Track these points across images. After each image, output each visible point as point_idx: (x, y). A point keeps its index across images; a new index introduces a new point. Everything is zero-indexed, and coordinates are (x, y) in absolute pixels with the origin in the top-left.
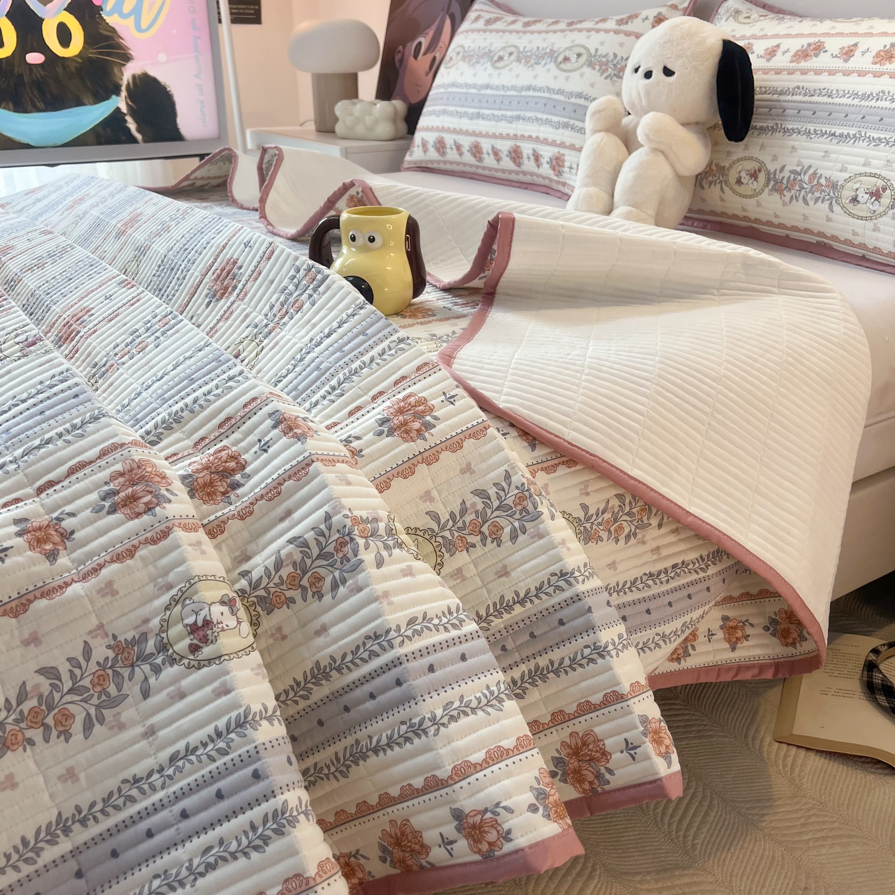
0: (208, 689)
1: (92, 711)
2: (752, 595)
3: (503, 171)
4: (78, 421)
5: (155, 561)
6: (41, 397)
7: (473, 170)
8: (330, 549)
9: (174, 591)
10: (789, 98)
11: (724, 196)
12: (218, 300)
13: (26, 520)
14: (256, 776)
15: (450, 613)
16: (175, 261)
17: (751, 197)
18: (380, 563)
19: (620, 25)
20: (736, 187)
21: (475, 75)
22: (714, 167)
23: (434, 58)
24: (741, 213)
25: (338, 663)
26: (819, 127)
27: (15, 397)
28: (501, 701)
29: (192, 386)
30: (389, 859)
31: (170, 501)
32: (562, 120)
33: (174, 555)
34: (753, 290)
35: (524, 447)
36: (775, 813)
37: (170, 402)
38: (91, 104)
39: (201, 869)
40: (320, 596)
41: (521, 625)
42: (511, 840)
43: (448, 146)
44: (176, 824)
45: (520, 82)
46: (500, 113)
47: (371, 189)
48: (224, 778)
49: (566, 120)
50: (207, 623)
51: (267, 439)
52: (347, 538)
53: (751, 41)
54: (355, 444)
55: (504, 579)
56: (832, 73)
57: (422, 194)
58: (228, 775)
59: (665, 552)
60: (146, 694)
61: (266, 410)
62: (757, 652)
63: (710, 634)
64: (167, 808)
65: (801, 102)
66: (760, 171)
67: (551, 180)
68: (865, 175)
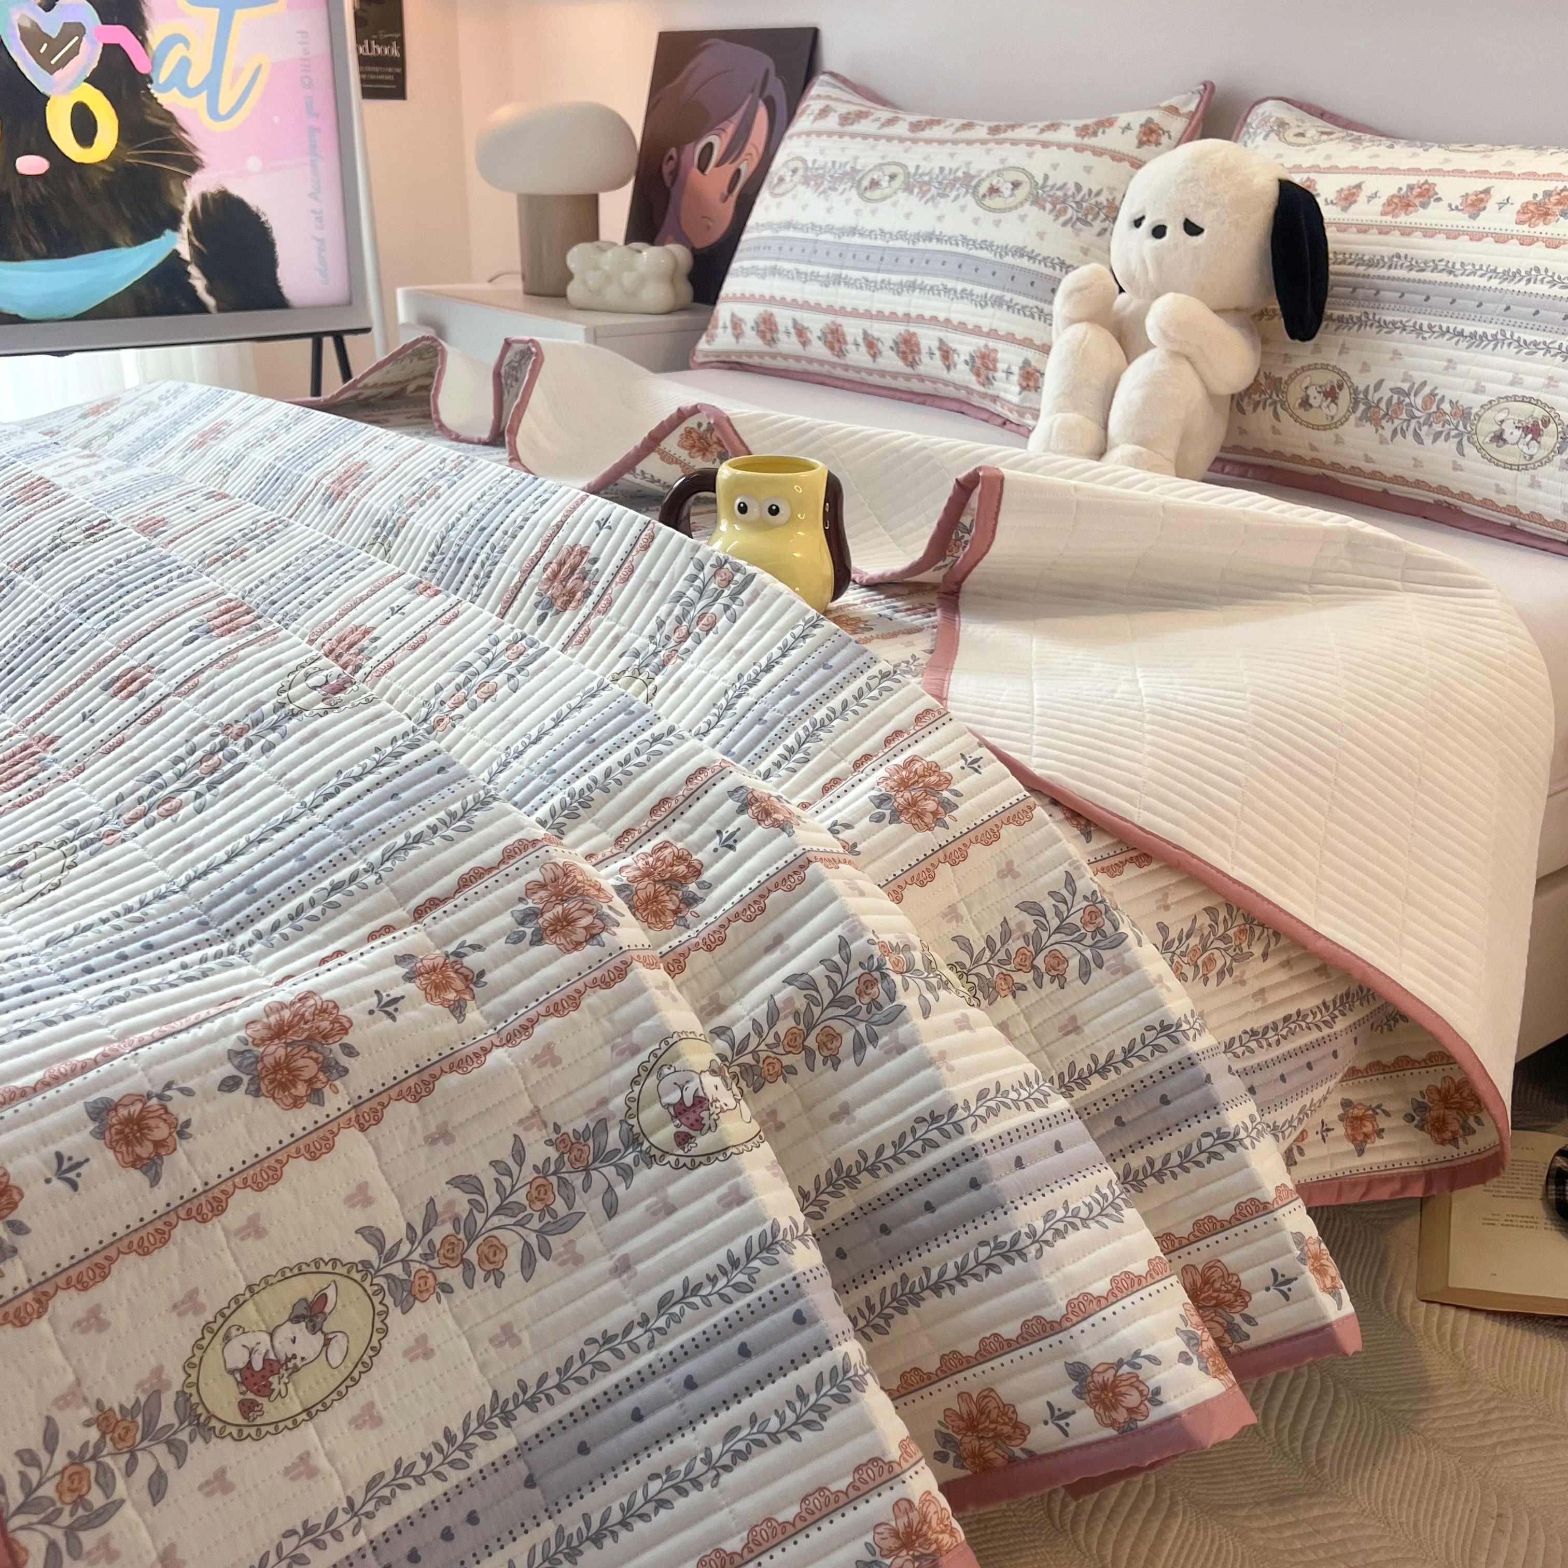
0: (711, 1198)
1: (533, 1239)
2: (1385, 1066)
3: (882, 374)
4: (456, 807)
5: (610, 1012)
6: (385, 771)
7: (826, 369)
8: (850, 991)
9: (643, 1056)
10: (1384, 272)
11: (1278, 426)
12: (557, 613)
13: (411, 957)
14: (800, 1319)
15: (1029, 1084)
16: (465, 547)
17: (1325, 428)
18: (926, 1012)
19: (1083, 137)
20: (1301, 412)
21: (829, 210)
22: (1262, 380)
23: (738, 172)
24: (1307, 454)
25: (871, 1160)
26: (1436, 321)
27: (340, 772)
28: (1118, 1209)
29: (596, 752)
30: (952, 1455)
31: (618, 925)
32: (991, 292)
33: (638, 1002)
34: (1365, 585)
35: (1075, 837)
36: (1438, 1408)
37: (567, 775)
38: (129, 246)
39: (726, 1460)
40: (836, 1064)
41: (1102, 1106)
42: (1161, 1403)
43: (781, 328)
44: (678, 1399)
45: (912, 227)
46: (880, 277)
47: (728, 420)
48: (748, 1326)
49: (998, 293)
50: (700, 1101)
51: (731, 829)
52: (876, 975)
53: (1312, 176)
54: (846, 835)
55: (1072, 1037)
56: (1452, 234)
57: (810, 429)
58: (755, 1322)
59: (1272, 998)
60: (611, 1210)
61: (723, 786)
62: (1398, 1155)
63: (1325, 1129)
64: (660, 1376)
65: (1404, 280)
66: (1341, 387)
67: (970, 391)
68: (1515, 399)
